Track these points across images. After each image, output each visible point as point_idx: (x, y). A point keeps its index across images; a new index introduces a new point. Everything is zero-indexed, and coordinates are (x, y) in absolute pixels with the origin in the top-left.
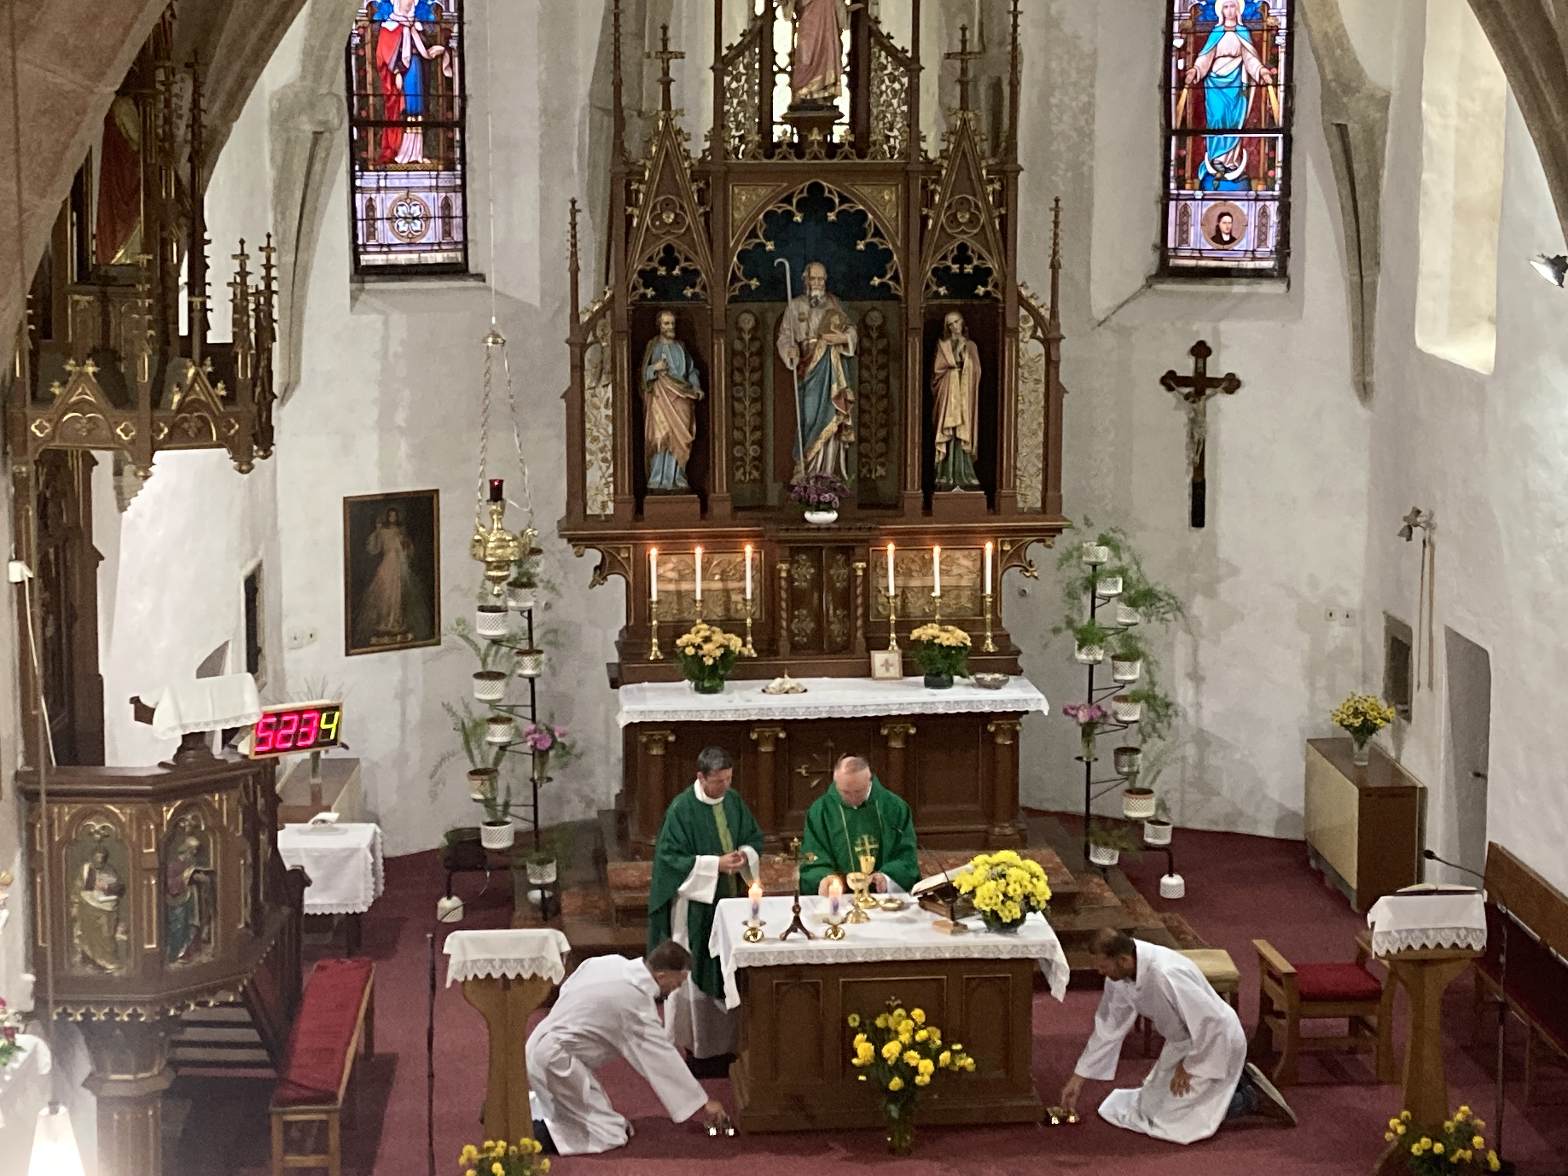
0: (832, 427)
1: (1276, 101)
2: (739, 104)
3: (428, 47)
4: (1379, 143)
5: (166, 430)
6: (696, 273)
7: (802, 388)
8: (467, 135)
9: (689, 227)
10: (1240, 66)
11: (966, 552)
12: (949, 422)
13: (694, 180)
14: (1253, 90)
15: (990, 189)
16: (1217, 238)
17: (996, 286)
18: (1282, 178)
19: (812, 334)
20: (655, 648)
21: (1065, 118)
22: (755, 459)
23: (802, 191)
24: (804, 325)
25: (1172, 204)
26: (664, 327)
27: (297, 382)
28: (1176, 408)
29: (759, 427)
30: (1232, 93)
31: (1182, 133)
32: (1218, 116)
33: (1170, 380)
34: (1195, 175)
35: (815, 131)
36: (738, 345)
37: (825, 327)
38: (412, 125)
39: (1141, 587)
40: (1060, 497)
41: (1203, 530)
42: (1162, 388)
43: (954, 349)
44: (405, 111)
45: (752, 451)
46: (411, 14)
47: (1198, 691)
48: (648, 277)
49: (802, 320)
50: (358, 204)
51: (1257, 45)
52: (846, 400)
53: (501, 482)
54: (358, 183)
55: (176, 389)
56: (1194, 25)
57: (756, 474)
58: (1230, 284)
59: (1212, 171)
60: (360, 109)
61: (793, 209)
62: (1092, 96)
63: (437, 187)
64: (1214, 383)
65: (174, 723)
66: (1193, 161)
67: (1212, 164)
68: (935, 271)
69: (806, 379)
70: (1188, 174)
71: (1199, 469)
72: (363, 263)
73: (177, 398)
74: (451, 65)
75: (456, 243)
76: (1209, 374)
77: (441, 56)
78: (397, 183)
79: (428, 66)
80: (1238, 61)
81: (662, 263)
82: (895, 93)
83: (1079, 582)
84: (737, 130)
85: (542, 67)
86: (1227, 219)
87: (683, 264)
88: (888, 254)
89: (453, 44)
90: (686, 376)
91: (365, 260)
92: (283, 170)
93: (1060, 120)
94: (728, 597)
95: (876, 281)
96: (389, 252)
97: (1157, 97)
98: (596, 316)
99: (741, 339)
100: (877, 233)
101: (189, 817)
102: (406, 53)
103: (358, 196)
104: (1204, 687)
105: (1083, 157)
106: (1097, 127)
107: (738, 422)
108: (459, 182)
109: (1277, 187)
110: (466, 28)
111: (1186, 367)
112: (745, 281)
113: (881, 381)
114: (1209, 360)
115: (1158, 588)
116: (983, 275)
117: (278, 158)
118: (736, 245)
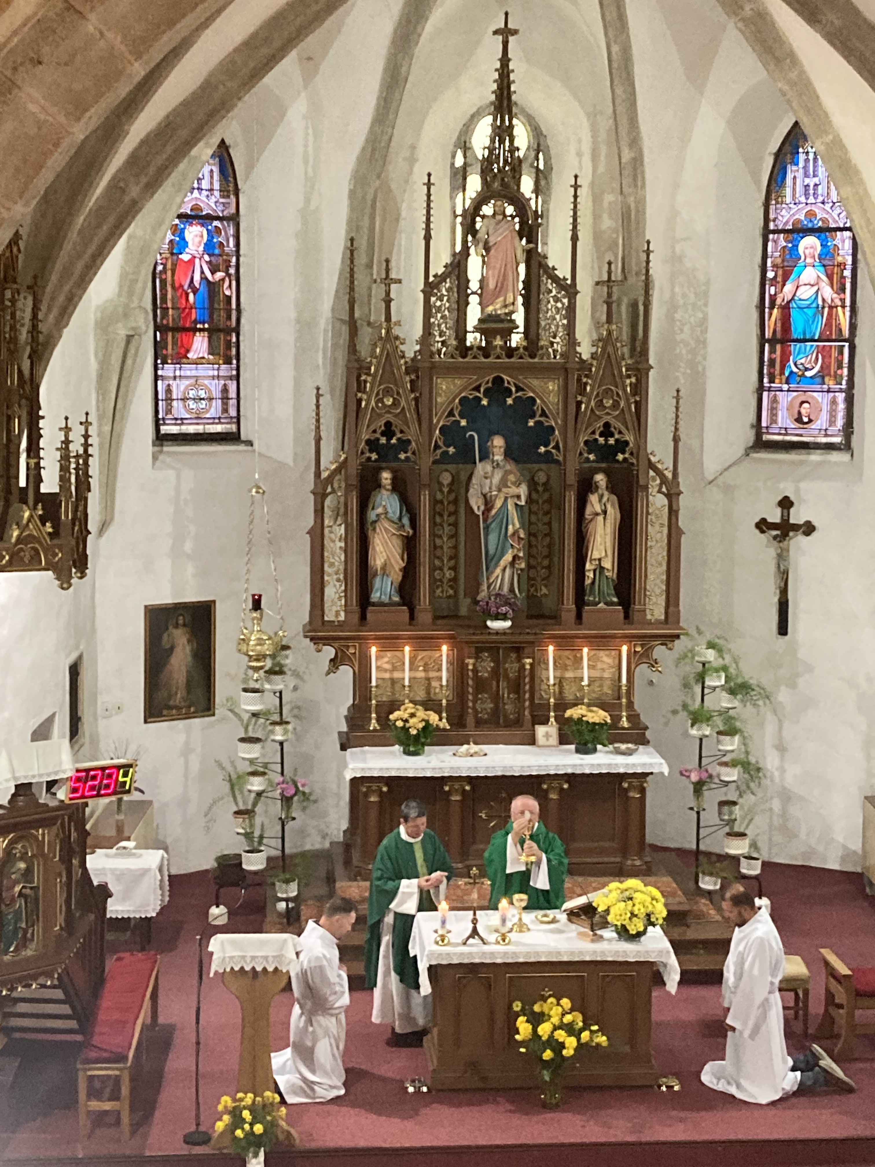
0: (508, 557)
1: (844, 319)
2: (442, 317)
3: (213, 273)
5: (7, 558)
6: (409, 442)
8: (241, 338)
9: (403, 408)
10: (817, 292)
11: (607, 652)
12: (596, 555)
13: (407, 373)
14: (826, 310)
15: (628, 381)
17: (632, 454)
18: (848, 376)
19: (494, 488)
20: (374, 721)
21: (686, 328)
22: (450, 580)
23: (488, 382)
24: (488, 481)
25: (765, 394)
26: (384, 482)
27: (112, 519)
28: (767, 546)
29: (454, 557)
30: (810, 312)
31: (773, 342)
32: (800, 329)
33: (763, 525)
34: (782, 373)
35: (498, 337)
36: (439, 496)
37: (503, 483)
38: (200, 330)
39: (740, 681)
40: (679, 612)
41: (786, 638)
42: (757, 531)
43: (600, 501)
45: (449, 574)
46: (201, 248)
47: (782, 758)
48: (372, 444)
49: (486, 478)
50: (160, 388)
51: (830, 277)
52: (519, 538)
53: (260, 596)
54: (160, 373)
55: (15, 527)
56: (783, 261)
57: (451, 592)
58: (809, 454)
59: (795, 370)
60: (162, 318)
61: (481, 396)
62: (705, 314)
63: (218, 376)
64: (796, 528)
65: (9, 776)
66: (781, 362)
67: (796, 365)
68: (586, 443)
69: (489, 521)
70: (777, 372)
71: (784, 592)
72: (162, 432)
73: (16, 533)
74: (230, 286)
75: (231, 418)
76: (792, 521)
77: (223, 280)
78: (188, 373)
79: (213, 288)
80: (816, 288)
81: (383, 434)
82: (558, 310)
83: (692, 676)
84: (440, 336)
85: (297, 289)
86: (806, 405)
87: (399, 435)
88: (552, 429)
89: (232, 271)
90: (400, 519)
91: (164, 429)
92: (104, 363)
93: (682, 331)
94: (429, 684)
95: (542, 449)
96: (182, 424)
97: (755, 315)
98: (334, 473)
99: (441, 491)
100: (544, 414)
102: (197, 277)
103: (160, 383)
104: (787, 756)
105: (699, 358)
106: (709, 335)
107: (438, 552)
108: (234, 372)
109: (844, 382)
110: (242, 259)
111: (775, 516)
112: (444, 449)
113: (545, 524)
114: (792, 510)
115: (751, 681)
116: (622, 446)
117: (100, 354)
118: (438, 421)
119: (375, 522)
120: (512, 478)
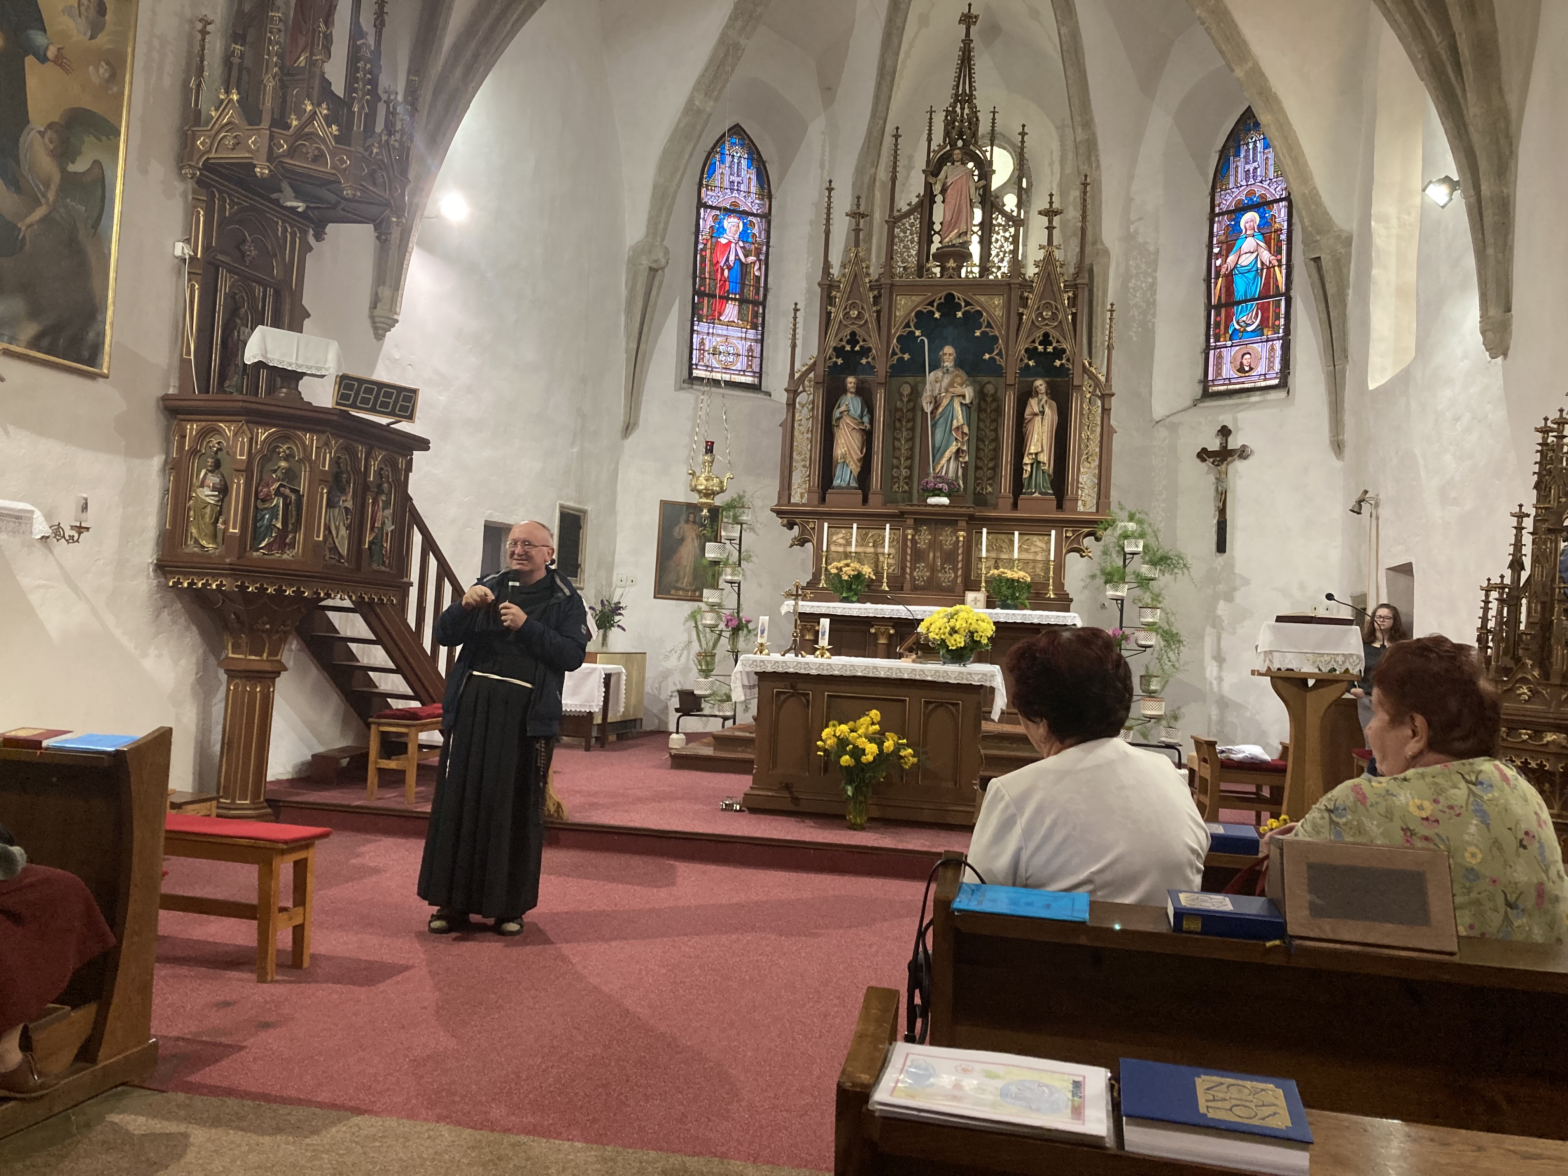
0: (953, 448)
1: (1281, 277)
2: (904, 247)
3: (746, 256)
4: (1345, 270)
6: (870, 349)
7: (934, 426)
8: (766, 311)
9: (866, 321)
10: (1257, 257)
11: (1041, 537)
12: (1033, 450)
13: (871, 288)
14: (1265, 271)
15: (1066, 296)
16: (1241, 370)
17: (1068, 360)
18: (1284, 325)
19: (943, 390)
20: (823, 582)
21: (1138, 295)
22: (906, 478)
23: (940, 299)
24: (938, 385)
25: (1212, 352)
26: (849, 385)
27: (636, 424)
28: (1207, 473)
29: (910, 458)
30: (1251, 275)
31: (1218, 307)
32: (1242, 292)
33: (1203, 455)
34: (1226, 331)
35: (952, 261)
36: (899, 404)
37: (951, 384)
38: (732, 299)
40: (1110, 503)
41: (1226, 555)
42: (1198, 461)
43: (1039, 403)
44: (728, 291)
45: (905, 472)
46: (737, 236)
47: (1220, 667)
48: (839, 351)
49: (937, 382)
50: (694, 340)
51: (1268, 243)
52: (963, 433)
53: (713, 443)
54: (695, 328)
56: (1227, 237)
57: (906, 488)
58: (1249, 397)
59: (1237, 327)
60: (700, 286)
61: (934, 309)
62: (1155, 278)
63: (746, 338)
64: (1231, 453)
66: (1226, 322)
67: (1238, 323)
68: (1027, 350)
69: (937, 417)
70: (1222, 332)
71: (1222, 512)
72: (694, 375)
74: (760, 269)
75: (755, 372)
76: (1229, 448)
77: (754, 263)
78: (720, 332)
79: (744, 267)
80: (1255, 254)
81: (848, 342)
82: (1006, 239)
84: (903, 262)
85: (809, 265)
86: (1248, 356)
87: (861, 343)
88: (995, 339)
89: (762, 257)
90: (861, 417)
91: (696, 373)
92: (632, 291)
93: (1135, 296)
94: (878, 559)
95: (987, 356)
96: (712, 371)
97: (1203, 286)
98: (805, 374)
99: (901, 400)
100: (989, 325)
101: (285, 447)
102: (732, 258)
103: (695, 336)
104: (1225, 665)
105: (1150, 317)
106: (1158, 297)
107: (897, 453)
108: (759, 337)
109: (1281, 331)
110: (770, 249)
111: (1214, 445)
112: (900, 355)
113: (992, 430)
114: (1230, 439)
116: (1059, 353)
117: (630, 283)
118: (895, 333)
119: (839, 419)
120: (959, 380)
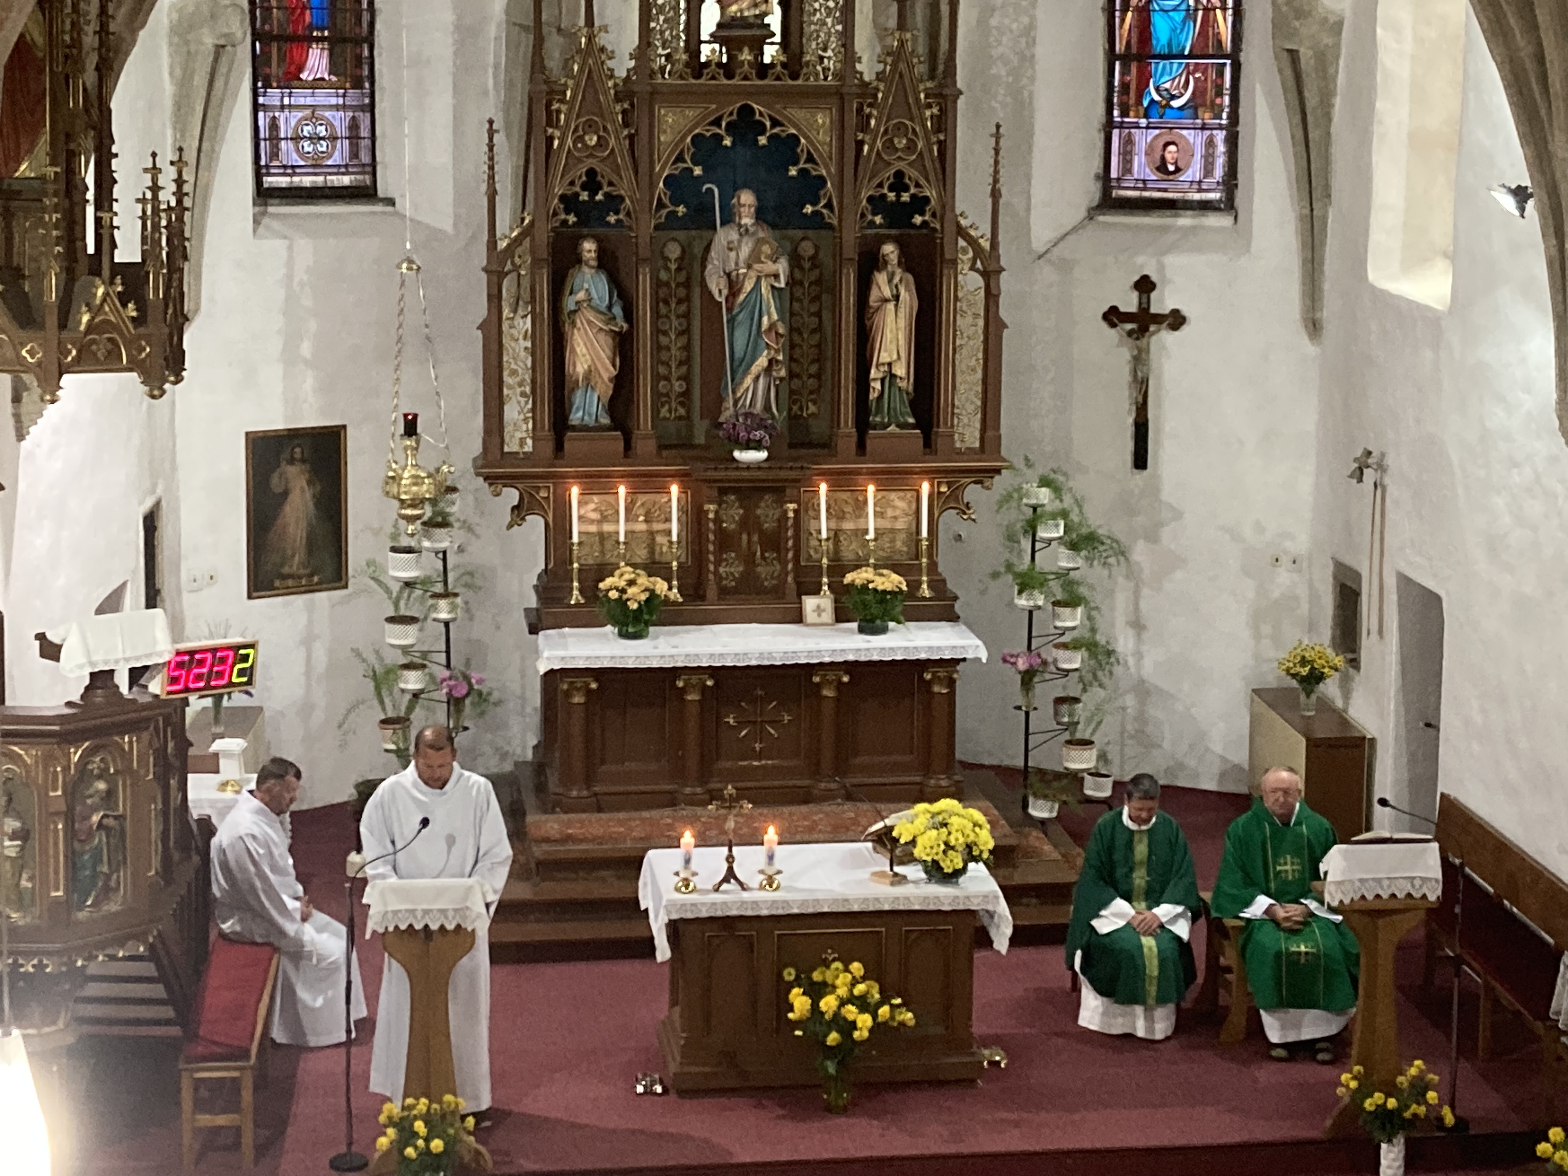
0: (762, 361)
1: (1224, 25)
2: (665, 20)
4: (1331, 71)
5: (74, 352)
6: (621, 199)
7: (732, 321)
8: (376, 53)
9: (613, 150)
11: (901, 494)
12: (885, 357)
13: (618, 99)
14: (1200, 13)
15: (928, 113)
16: (1162, 168)
17: (934, 215)
18: (1230, 106)
19: (742, 264)
20: (576, 592)
21: (1005, 40)
22: (680, 395)
23: (731, 114)
24: (733, 254)
25: (1116, 132)
27: (198, 310)
28: (1119, 345)
29: (686, 361)
30: (1178, 16)
31: (1126, 59)
33: (1113, 316)
34: (1139, 102)
35: (746, 50)
36: (663, 276)
37: (755, 258)
39: (1084, 531)
40: (1000, 437)
41: (1145, 473)
42: (1104, 325)
43: (890, 281)
44: (311, 24)
47: (1139, 640)
48: (569, 202)
49: (731, 249)
50: (261, 123)
52: (777, 333)
53: (415, 416)
54: (261, 100)
55: (84, 309)
57: (682, 411)
58: (1176, 216)
59: (1157, 98)
60: (263, 23)
61: (722, 132)
62: (1033, 18)
63: (344, 106)
64: (1158, 319)
65: (84, 660)
67: (1157, 89)
68: (870, 199)
70: (1132, 101)
71: (1142, 409)
72: (266, 185)
73: (85, 318)
75: (364, 165)
76: (1153, 310)
78: (302, 101)
81: (584, 187)
82: (830, 11)
83: (1019, 526)
84: (664, 48)
86: (1172, 148)
87: (606, 189)
88: (822, 180)
90: (610, 307)
91: (268, 181)
92: (183, 84)
93: (1000, 43)
94: (654, 539)
95: (809, 209)
96: (294, 174)
97: (1101, 21)
98: (516, 242)
99: (668, 269)
100: (810, 159)
103: (261, 115)
104: (1145, 635)
105: (1025, 81)
106: (1038, 50)
107: (664, 356)
108: (367, 101)
109: (1224, 115)
111: (1129, 303)
112: (672, 208)
113: (813, 314)
114: (1154, 295)
115: (1100, 531)
116: (920, 204)
117: (178, 72)
118: (663, 169)
119: (575, 312)
120: (766, 249)
